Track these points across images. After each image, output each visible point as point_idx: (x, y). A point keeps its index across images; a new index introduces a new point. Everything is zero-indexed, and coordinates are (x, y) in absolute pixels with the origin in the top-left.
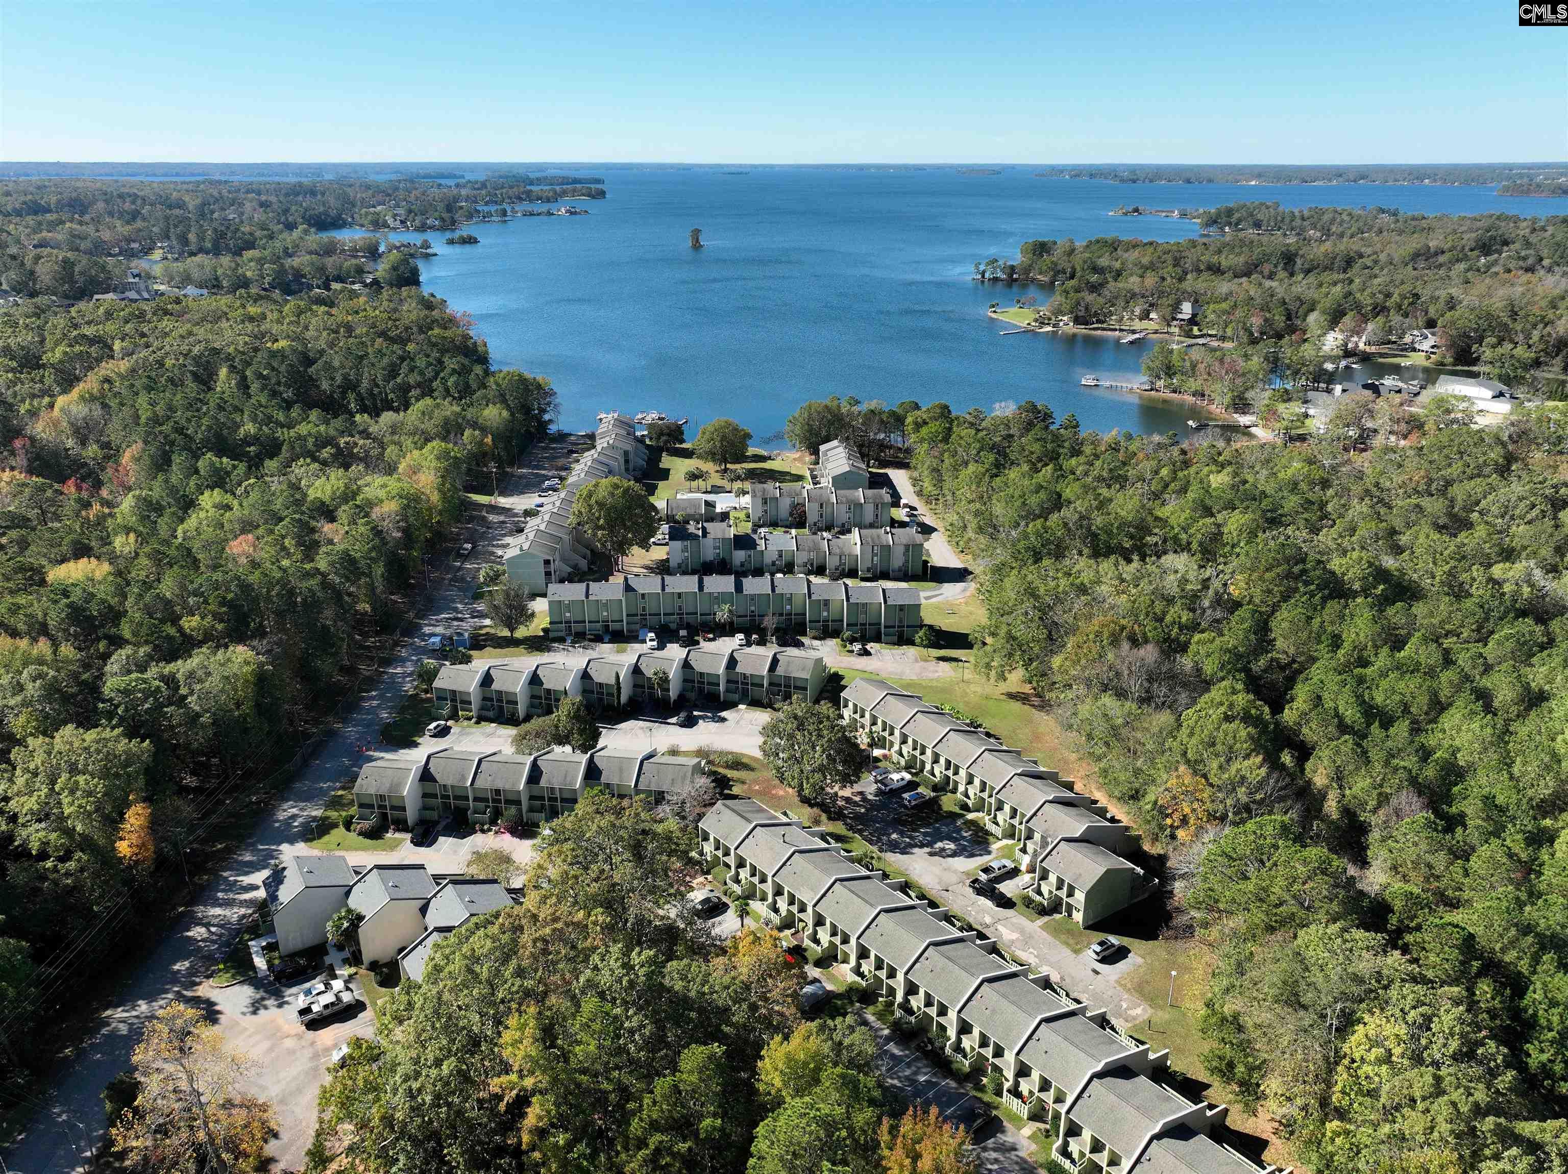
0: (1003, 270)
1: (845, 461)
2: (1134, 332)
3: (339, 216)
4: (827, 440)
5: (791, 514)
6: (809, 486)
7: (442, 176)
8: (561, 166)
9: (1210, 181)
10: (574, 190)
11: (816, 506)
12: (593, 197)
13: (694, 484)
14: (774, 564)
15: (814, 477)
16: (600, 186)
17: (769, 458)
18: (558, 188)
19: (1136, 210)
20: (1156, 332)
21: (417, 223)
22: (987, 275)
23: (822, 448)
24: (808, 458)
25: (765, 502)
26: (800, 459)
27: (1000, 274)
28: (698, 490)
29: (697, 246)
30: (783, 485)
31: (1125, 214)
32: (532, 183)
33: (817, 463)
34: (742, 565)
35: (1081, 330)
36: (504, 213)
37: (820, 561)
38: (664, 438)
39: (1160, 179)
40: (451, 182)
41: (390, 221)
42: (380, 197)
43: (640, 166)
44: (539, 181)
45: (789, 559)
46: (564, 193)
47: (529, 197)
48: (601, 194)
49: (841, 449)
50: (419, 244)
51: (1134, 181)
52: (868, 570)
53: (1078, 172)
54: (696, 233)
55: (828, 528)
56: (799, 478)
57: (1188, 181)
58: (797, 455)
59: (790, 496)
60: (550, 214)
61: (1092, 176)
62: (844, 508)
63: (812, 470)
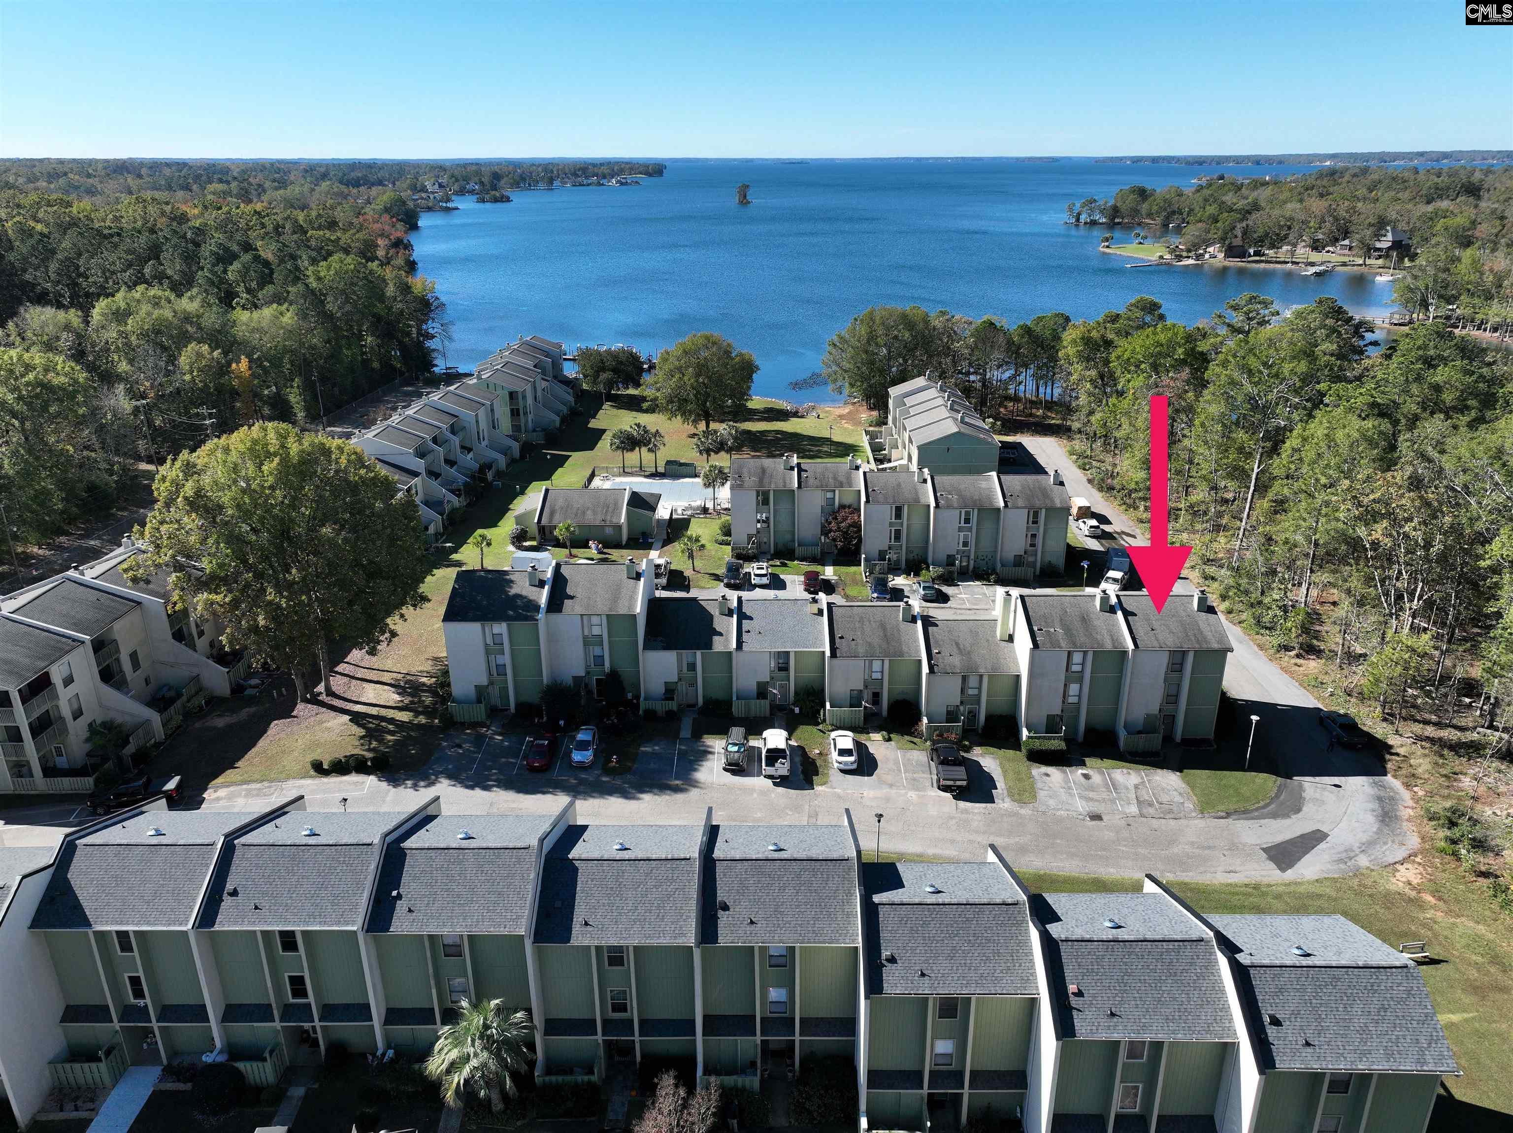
0: (1102, 212)
1: (944, 413)
2: (1312, 264)
4: (902, 378)
5: (825, 532)
6: (867, 464)
9: (1281, 162)
10: (631, 169)
11: (886, 512)
12: (650, 175)
13: (632, 458)
14: (762, 692)
15: (877, 449)
17: (796, 414)
20: (1344, 264)
21: (456, 187)
22: (1083, 218)
23: (894, 391)
24: (866, 415)
25: (764, 499)
26: (850, 417)
27: (1097, 216)
28: (641, 471)
30: (806, 463)
33: (882, 422)
34: (670, 692)
35: (1235, 263)
37: (903, 687)
38: (604, 376)
39: (1228, 161)
45: (809, 675)
46: (621, 171)
47: (585, 174)
48: (659, 172)
49: (933, 392)
51: (1201, 164)
52: (1052, 725)
54: (744, 189)
55: (914, 567)
56: (847, 449)
58: (846, 410)
59: (823, 486)
60: (600, 184)
61: (1154, 161)
62: (953, 518)
63: (872, 436)
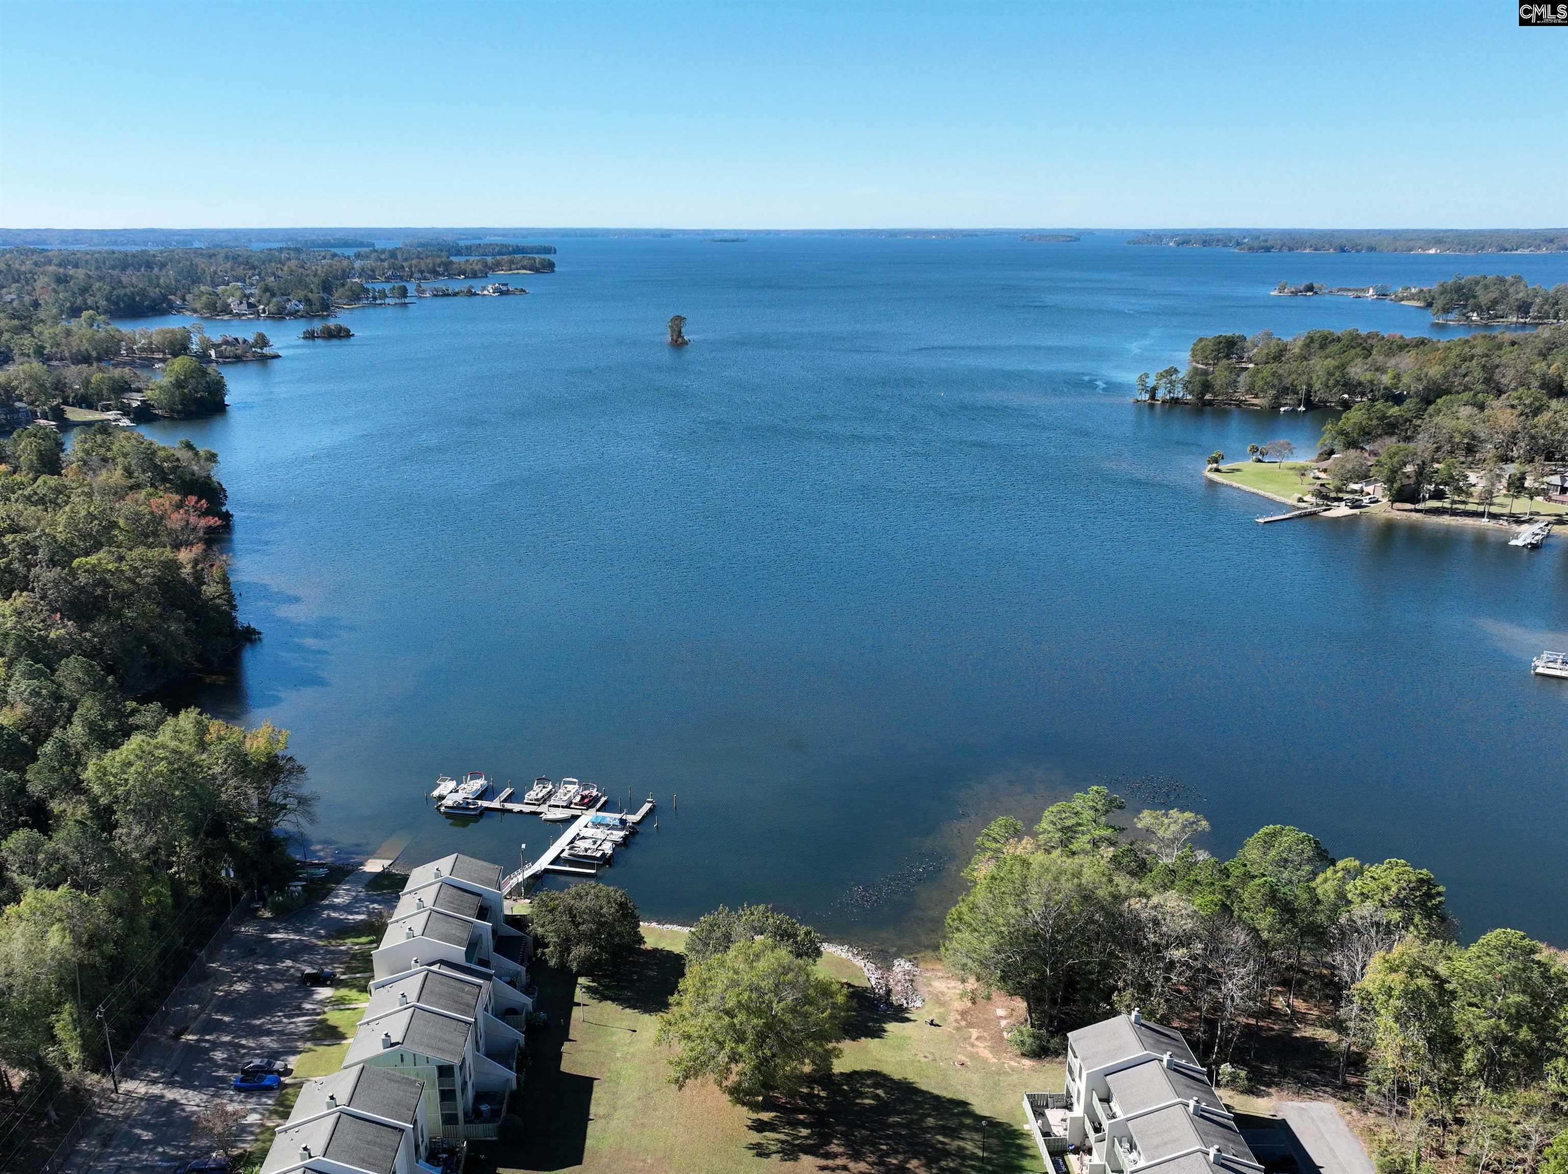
0: (1186, 386)
2: (1517, 519)
3: (164, 298)
7: (345, 244)
8: (504, 232)
9: (1371, 249)
10: (512, 262)
12: (537, 271)
16: (548, 257)
18: (489, 259)
19: (1310, 288)
20: (1561, 521)
21: (272, 307)
22: (1161, 394)
27: (1179, 393)
29: (678, 343)
31: (1295, 293)
32: (459, 253)
35: (1401, 513)
36: (404, 293)
39: (1303, 245)
40: (350, 252)
41: (233, 302)
42: (240, 271)
43: (607, 232)
44: (469, 250)
46: (498, 265)
47: (448, 270)
48: (549, 266)
50: (251, 340)
51: (1268, 249)
53: (1185, 239)
54: (678, 323)
57: (1342, 250)
60: (471, 294)
61: (1205, 243)
